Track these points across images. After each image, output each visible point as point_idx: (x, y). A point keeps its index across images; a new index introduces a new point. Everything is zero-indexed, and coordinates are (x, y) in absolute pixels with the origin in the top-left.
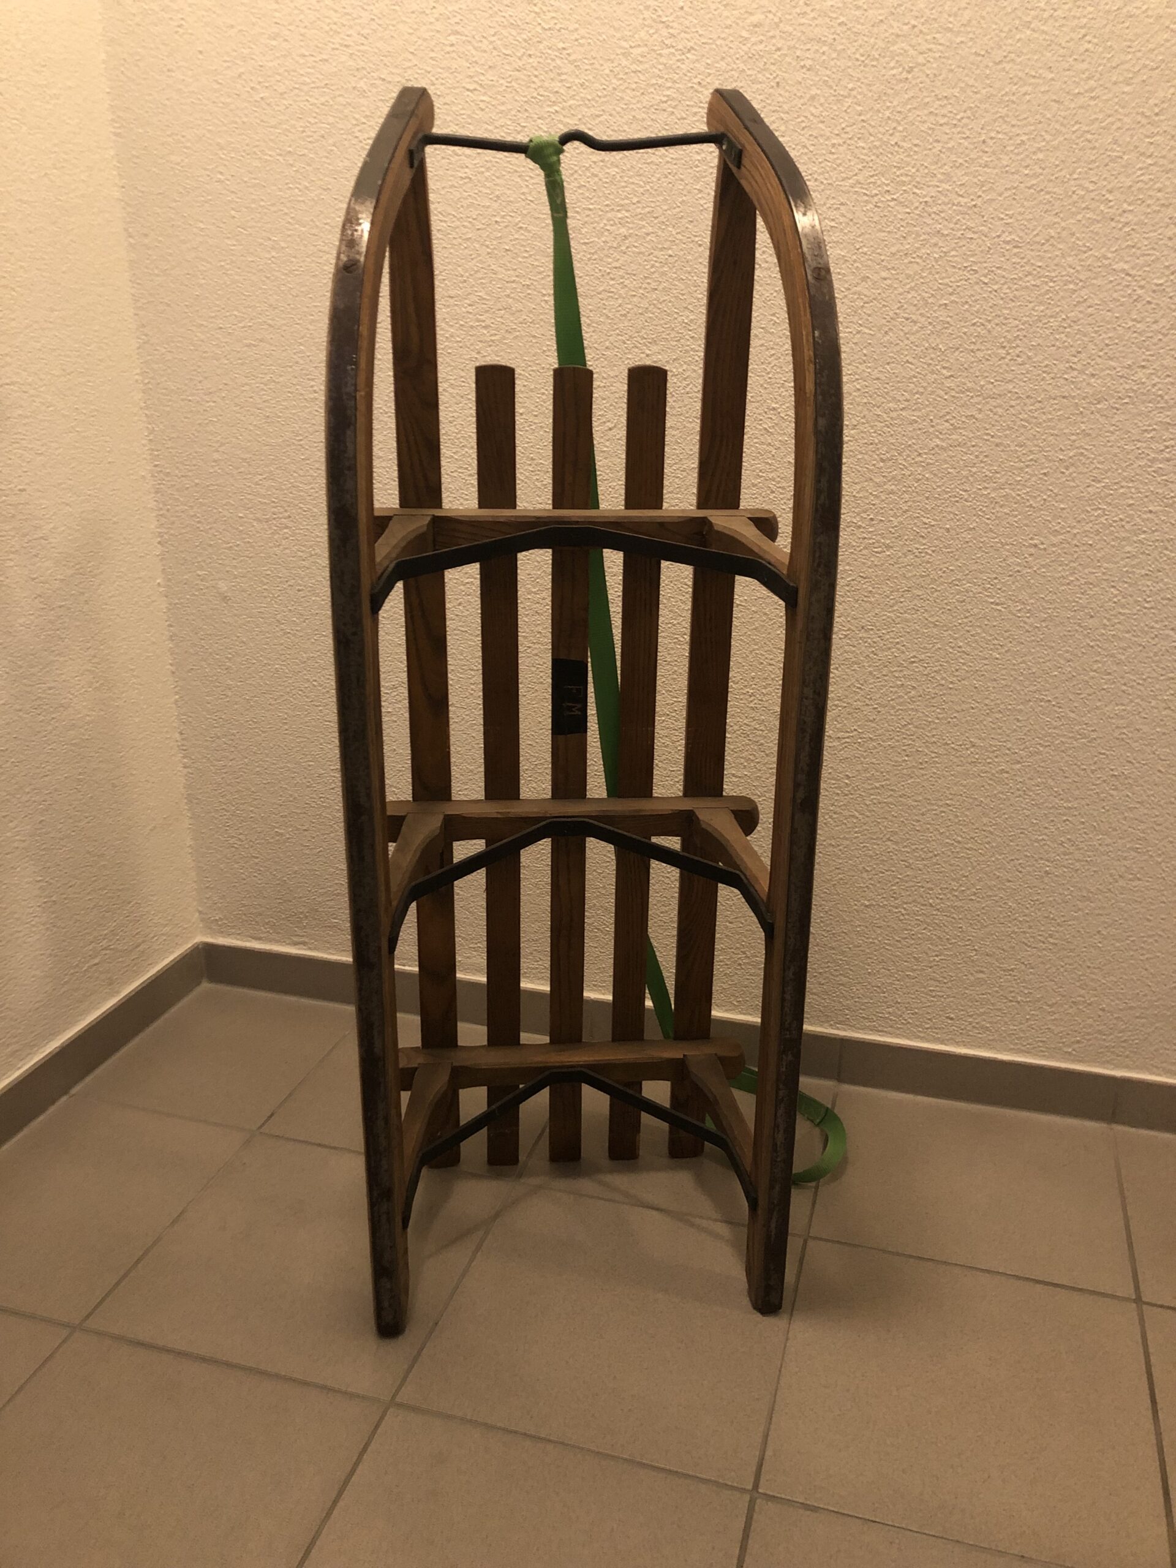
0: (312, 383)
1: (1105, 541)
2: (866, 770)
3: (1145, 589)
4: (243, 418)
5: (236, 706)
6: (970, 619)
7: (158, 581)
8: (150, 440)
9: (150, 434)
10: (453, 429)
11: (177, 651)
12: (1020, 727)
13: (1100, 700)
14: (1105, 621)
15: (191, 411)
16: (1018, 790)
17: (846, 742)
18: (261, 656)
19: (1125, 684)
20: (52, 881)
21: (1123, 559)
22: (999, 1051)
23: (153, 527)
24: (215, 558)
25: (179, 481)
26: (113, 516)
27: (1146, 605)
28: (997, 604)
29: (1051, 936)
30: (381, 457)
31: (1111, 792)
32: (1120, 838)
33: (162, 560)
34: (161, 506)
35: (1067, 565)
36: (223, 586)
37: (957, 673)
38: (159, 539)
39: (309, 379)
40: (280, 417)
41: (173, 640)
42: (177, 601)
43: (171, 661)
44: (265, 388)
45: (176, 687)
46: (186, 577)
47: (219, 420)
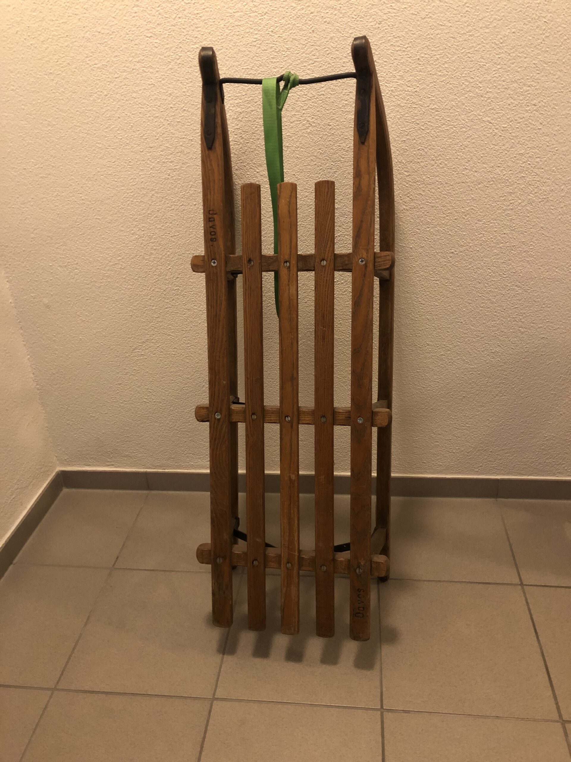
0: (81, 195)
1: (484, 248)
3: (503, 269)
4: (44, 215)
5: (61, 358)
6: (424, 288)
7: (10, 301)
10: (159, 214)
11: (25, 334)
12: (449, 335)
13: (485, 320)
14: (486, 285)
15: (15, 213)
16: (450, 362)
18: (72, 333)
19: (496, 312)
21: (493, 256)
22: (446, 474)
23: (3, 274)
24: (40, 287)
27: (504, 276)
28: (436, 281)
29: (467, 423)
30: (123, 231)
31: (491, 359)
32: (496, 379)
33: (10, 290)
35: (467, 260)
36: (46, 301)
37: (419, 313)
38: (7, 280)
39: (78, 193)
40: (65, 214)
41: (22, 329)
42: (22, 310)
43: (23, 340)
44: (55, 199)
45: (27, 352)
46: (25, 297)
47: (31, 217)
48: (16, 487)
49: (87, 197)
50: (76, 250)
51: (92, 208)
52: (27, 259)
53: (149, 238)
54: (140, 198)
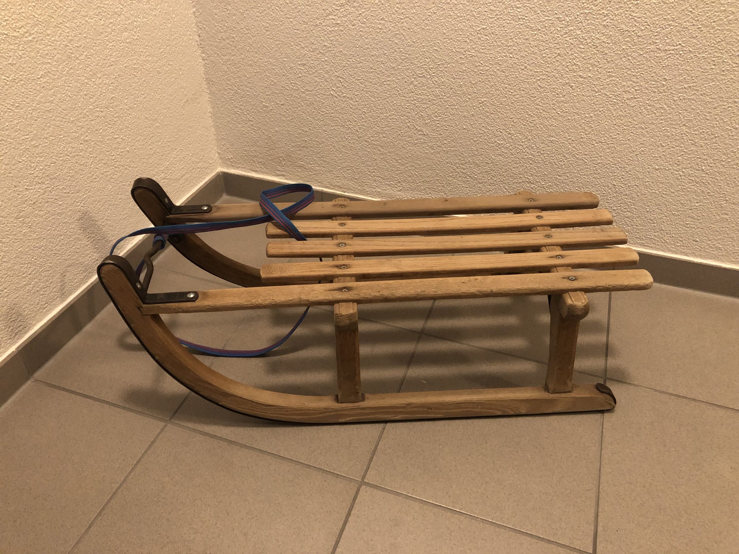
2: (681, 75)
17: (671, 53)
20: (124, 138)
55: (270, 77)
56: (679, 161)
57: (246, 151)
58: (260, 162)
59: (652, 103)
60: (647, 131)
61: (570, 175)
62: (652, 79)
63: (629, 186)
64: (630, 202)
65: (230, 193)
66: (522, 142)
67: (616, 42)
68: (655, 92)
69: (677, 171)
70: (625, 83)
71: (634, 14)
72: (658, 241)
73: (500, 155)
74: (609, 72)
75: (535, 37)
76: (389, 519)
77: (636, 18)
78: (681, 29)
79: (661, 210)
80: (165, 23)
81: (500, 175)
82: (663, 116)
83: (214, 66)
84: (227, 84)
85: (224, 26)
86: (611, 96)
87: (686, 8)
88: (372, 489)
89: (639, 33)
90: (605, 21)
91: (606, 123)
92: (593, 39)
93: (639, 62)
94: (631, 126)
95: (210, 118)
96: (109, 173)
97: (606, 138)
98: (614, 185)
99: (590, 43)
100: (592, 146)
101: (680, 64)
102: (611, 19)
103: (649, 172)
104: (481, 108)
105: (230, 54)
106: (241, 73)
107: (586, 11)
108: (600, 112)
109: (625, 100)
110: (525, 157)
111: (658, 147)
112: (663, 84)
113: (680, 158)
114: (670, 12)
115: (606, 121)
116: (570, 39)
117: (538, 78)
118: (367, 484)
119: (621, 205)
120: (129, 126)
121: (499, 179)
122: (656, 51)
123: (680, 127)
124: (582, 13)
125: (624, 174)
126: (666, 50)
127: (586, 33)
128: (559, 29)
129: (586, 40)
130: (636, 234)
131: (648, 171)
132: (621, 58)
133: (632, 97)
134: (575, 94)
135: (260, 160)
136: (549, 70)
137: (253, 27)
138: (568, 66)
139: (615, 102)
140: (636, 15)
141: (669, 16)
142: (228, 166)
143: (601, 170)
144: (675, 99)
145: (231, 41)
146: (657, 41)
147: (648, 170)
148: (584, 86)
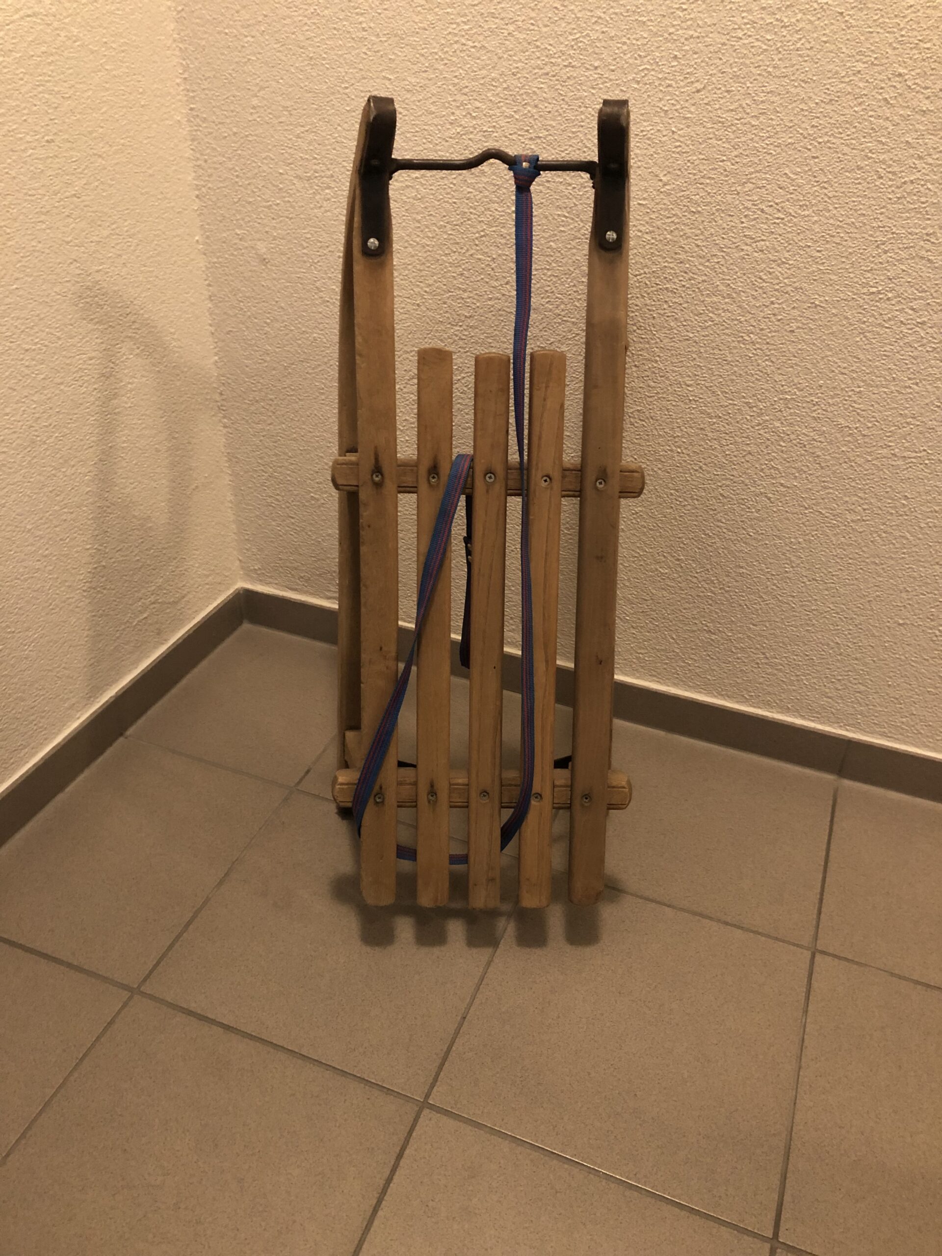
0: (361, 19)
2: (928, 493)
4: (283, 58)
5: (274, 372)
7: (197, 238)
8: (185, 79)
9: (185, 71)
10: (515, 82)
11: (216, 311)
15: (229, 47)
17: (912, 462)
18: (300, 323)
20: (100, 548)
23: (190, 178)
24: (255, 216)
25: (216, 128)
26: (149, 168)
30: (434, 113)
33: (199, 215)
34: (198, 156)
36: (262, 248)
38: (197, 192)
39: (357, 14)
40: (324, 59)
41: (212, 301)
42: (215, 260)
43: (210, 322)
44: (308, 22)
45: (215, 348)
46: (224, 235)
47: (258, 59)
48: (152, 599)
49: (372, 25)
50: (333, 146)
51: (378, 51)
52: (239, 152)
53: (484, 136)
54: (481, 38)
55: (322, 457)
56: (932, 615)
57: (281, 559)
58: (302, 578)
59: (889, 530)
60: (883, 569)
61: (770, 625)
62: (886, 495)
63: (859, 646)
64: (862, 670)
65: (254, 620)
66: (697, 573)
67: (831, 441)
68: (892, 514)
69: (931, 629)
70: (847, 499)
71: (856, 406)
72: (907, 731)
73: (663, 589)
74: (824, 482)
75: (713, 427)
76: (463, 1165)
77: (859, 411)
78: (925, 430)
79: (910, 685)
80: (172, 381)
81: (664, 618)
82: (905, 548)
83: (240, 437)
84: (258, 462)
85: (259, 382)
86: (827, 515)
87: (931, 402)
88: (439, 1115)
89: (864, 430)
90: (815, 411)
91: (823, 553)
92: (798, 435)
93: (867, 470)
94: (860, 560)
95: (229, 510)
96: (74, 600)
97: (822, 574)
98: (837, 643)
99: (795, 440)
100: (803, 585)
101: (927, 477)
102: (824, 410)
103: (889, 628)
104: (634, 521)
105: (265, 421)
106: (280, 449)
107: (787, 396)
108: (813, 536)
109: (848, 523)
110: (701, 594)
111: (901, 592)
112: (904, 504)
113: (933, 610)
114: (908, 406)
115: (822, 551)
116: (765, 433)
117: (719, 484)
118: (432, 1107)
119: (850, 673)
120: (109, 530)
121: (663, 623)
122: (890, 458)
123: (932, 565)
124: (781, 399)
125: (851, 628)
126: (904, 457)
127: (788, 426)
128: (748, 417)
129: (788, 435)
130: (873, 718)
131: (887, 626)
132: (841, 464)
133: (859, 520)
134: (775, 510)
135: (302, 575)
136: (735, 473)
137: (300, 387)
138: (763, 469)
139: (834, 524)
140: (859, 406)
141: (906, 411)
142: (252, 580)
143: (817, 621)
144: (923, 525)
145: (268, 404)
146: (890, 444)
147: (888, 624)
148: (787, 498)
